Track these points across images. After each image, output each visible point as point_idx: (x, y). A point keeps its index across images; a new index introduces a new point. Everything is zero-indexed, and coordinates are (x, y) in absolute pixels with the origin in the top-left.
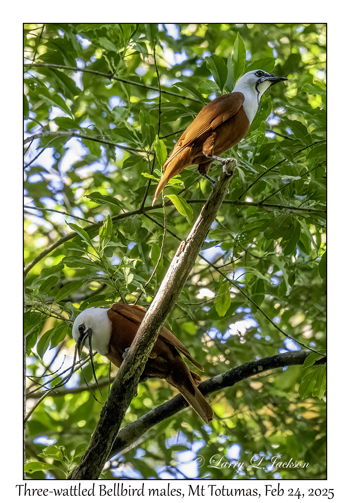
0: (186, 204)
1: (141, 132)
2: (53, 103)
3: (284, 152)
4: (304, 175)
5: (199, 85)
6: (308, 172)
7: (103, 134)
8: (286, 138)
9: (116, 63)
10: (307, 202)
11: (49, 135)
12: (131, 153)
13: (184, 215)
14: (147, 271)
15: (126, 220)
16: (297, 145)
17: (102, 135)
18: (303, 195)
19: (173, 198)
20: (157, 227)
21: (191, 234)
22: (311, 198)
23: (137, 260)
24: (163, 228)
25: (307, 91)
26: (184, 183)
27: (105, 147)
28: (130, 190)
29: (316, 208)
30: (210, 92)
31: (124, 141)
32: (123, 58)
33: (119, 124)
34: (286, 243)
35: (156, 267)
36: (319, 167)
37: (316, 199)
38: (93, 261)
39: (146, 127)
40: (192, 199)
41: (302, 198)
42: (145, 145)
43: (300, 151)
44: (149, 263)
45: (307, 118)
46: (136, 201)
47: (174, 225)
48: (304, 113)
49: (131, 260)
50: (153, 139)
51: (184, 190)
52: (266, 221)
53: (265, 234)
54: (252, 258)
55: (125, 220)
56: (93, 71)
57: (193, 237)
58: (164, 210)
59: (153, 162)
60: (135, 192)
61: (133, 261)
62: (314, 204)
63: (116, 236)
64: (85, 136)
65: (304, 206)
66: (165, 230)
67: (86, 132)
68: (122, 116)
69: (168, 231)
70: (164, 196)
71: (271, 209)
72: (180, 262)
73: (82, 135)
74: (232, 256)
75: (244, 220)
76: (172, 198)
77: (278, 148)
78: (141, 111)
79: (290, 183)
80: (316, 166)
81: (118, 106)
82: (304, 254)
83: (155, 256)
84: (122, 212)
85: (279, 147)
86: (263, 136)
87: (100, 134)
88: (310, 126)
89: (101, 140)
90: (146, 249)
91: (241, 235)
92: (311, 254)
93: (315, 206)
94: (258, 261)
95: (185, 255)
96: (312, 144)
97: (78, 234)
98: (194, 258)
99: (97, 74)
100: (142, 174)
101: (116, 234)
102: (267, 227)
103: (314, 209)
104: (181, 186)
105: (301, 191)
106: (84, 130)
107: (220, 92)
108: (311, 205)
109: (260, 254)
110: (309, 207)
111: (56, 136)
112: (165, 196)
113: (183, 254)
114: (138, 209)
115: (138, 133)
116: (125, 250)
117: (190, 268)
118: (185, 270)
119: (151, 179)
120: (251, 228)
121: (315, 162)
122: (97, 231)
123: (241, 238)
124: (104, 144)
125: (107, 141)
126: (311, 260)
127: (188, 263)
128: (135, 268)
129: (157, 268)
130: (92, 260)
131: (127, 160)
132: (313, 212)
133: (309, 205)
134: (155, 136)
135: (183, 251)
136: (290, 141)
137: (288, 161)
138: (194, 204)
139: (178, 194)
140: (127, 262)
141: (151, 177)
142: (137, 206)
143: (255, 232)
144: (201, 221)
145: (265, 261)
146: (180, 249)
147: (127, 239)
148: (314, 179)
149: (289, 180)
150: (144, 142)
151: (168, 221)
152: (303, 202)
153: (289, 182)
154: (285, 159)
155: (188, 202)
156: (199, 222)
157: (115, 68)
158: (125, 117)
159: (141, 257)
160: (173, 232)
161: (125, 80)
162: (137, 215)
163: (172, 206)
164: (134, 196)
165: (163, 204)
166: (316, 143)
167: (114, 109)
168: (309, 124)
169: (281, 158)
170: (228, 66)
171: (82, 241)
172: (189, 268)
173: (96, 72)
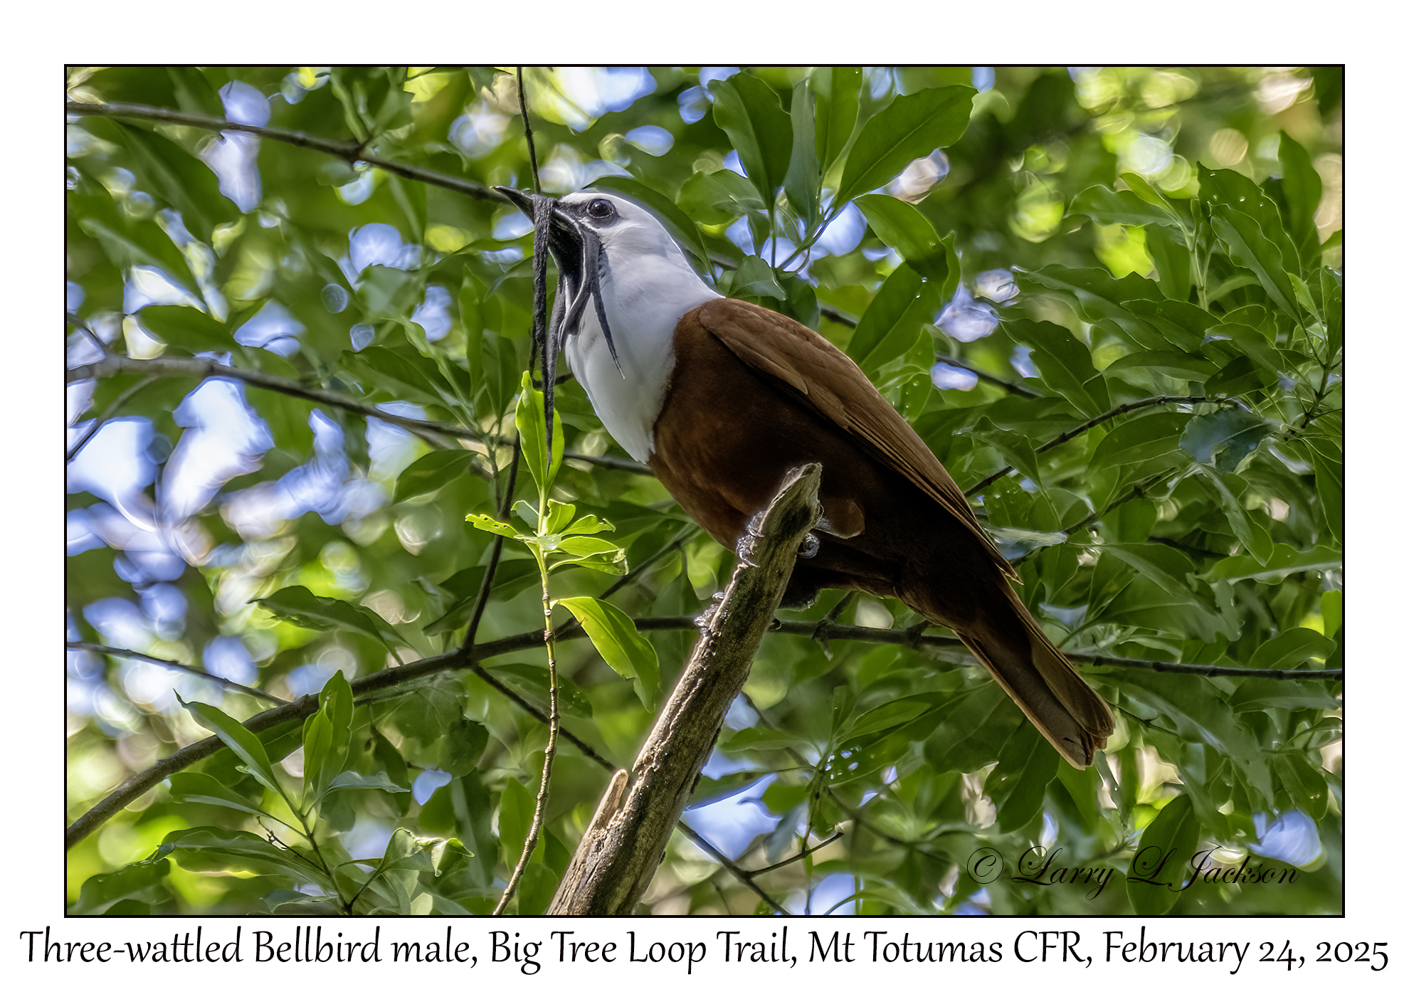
0: (633, 632)
1: (466, 365)
2: (134, 251)
3: (1007, 443)
4: (1078, 527)
5: (685, 188)
6: (1092, 519)
7: (325, 367)
8: (1011, 388)
9: (374, 104)
10: (1086, 631)
11: (120, 371)
12: (429, 442)
13: (628, 672)
14: (481, 882)
15: (407, 689)
16: (1051, 418)
17: (319, 373)
18: (1075, 603)
19: (586, 608)
20: (521, 720)
21: (651, 744)
22: (1105, 616)
23: (445, 842)
24: (546, 721)
25: (1093, 209)
26: (629, 554)
27: (330, 418)
28: (420, 578)
29: (1123, 654)
30: (725, 214)
31: (402, 397)
32: (400, 86)
33: (385, 332)
34: (1008, 786)
35: (518, 869)
36: (1136, 501)
37: (1123, 621)
38: (280, 846)
39: (485, 341)
40: (657, 614)
41: (1068, 614)
42: (482, 413)
43: (1064, 438)
44: (490, 853)
45: (1089, 313)
46: (446, 621)
47: (587, 710)
48: (1082, 295)
49: (425, 840)
50: (511, 387)
51: (625, 580)
52: (933, 698)
53: (928, 752)
54: (880, 844)
55: (401, 693)
56: (286, 132)
57: (661, 754)
58: (547, 657)
59: (509, 473)
60: (445, 585)
61: (433, 844)
62: (1112, 639)
63: (370, 752)
64: (255, 374)
65: (1076, 646)
66: (552, 729)
67: (257, 364)
68: (396, 301)
69: (563, 732)
70: (549, 599)
71: (952, 654)
72: (608, 847)
73: (242, 369)
74: (802, 829)
75: (850, 696)
76: (580, 607)
77: (983, 425)
78: (467, 283)
79: (1024, 559)
80: (1121, 494)
81: (380, 265)
82: (1073, 831)
83: (514, 828)
84: (393, 663)
85: (983, 420)
86: (926, 381)
87: (313, 369)
88: (1103, 346)
89: (315, 392)
90: (480, 799)
91: (838, 753)
92: (1100, 832)
93: (1117, 648)
94: (899, 855)
95: (627, 822)
96: (1109, 412)
97: (225, 745)
98: (661, 834)
99: (302, 143)
100: (470, 517)
101: (368, 744)
102: (937, 724)
103: (1114, 656)
104: (616, 565)
105: (1066, 587)
106: (249, 353)
107: (766, 212)
108: (1103, 644)
109: (908, 826)
110: (1095, 651)
111: (144, 375)
112: (552, 604)
113: (619, 820)
114: (453, 650)
115: (454, 366)
116: (402, 802)
117: (646, 872)
118: (628, 881)
119: (501, 538)
120: (874, 729)
121: (1121, 479)
122: (296, 731)
123: (839, 762)
124: (327, 407)
125: (336, 396)
126: (1101, 854)
127: (639, 854)
128: (438, 873)
129: (521, 872)
130: (275, 843)
131: (416, 466)
132: (1110, 669)
133: (1094, 641)
134: (519, 377)
135: (621, 806)
136: (1025, 400)
137: (1018, 477)
138: (663, 635)
139: (603, 597)
140: (409, 850)
141: (500, 527)
142: (447, 638)
143: (891, 743)
144: (687, 694)
145: (928, 856)
146: (611, 800)
147: (410, 765)
148: (1114, 542)
149: (1020, 545)
150: (477, 397)
151: (565, 694)
152: (1073, 631)
153: (1020, 555)
154: (1009, 469)
155: (641, 625)
156: (682, 700)
157: (370, 124)
158: (405, 306)
159: (460, 830)
160: (580, 738)
161: (408, 167)
162: (448, 672)
163: (579, 641)
164: (439, 600)
165: (547, 633)
166: (1125, 408)
167: (367, 275)
168: (1098, 336)
169: (991, 465)
170: (793, 114)
171: (239, 768)
172: (641, 872)
173: (300, 135)
